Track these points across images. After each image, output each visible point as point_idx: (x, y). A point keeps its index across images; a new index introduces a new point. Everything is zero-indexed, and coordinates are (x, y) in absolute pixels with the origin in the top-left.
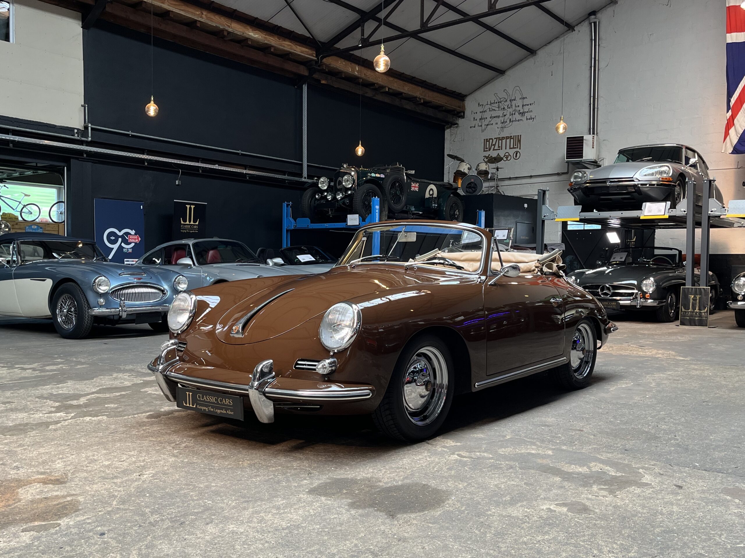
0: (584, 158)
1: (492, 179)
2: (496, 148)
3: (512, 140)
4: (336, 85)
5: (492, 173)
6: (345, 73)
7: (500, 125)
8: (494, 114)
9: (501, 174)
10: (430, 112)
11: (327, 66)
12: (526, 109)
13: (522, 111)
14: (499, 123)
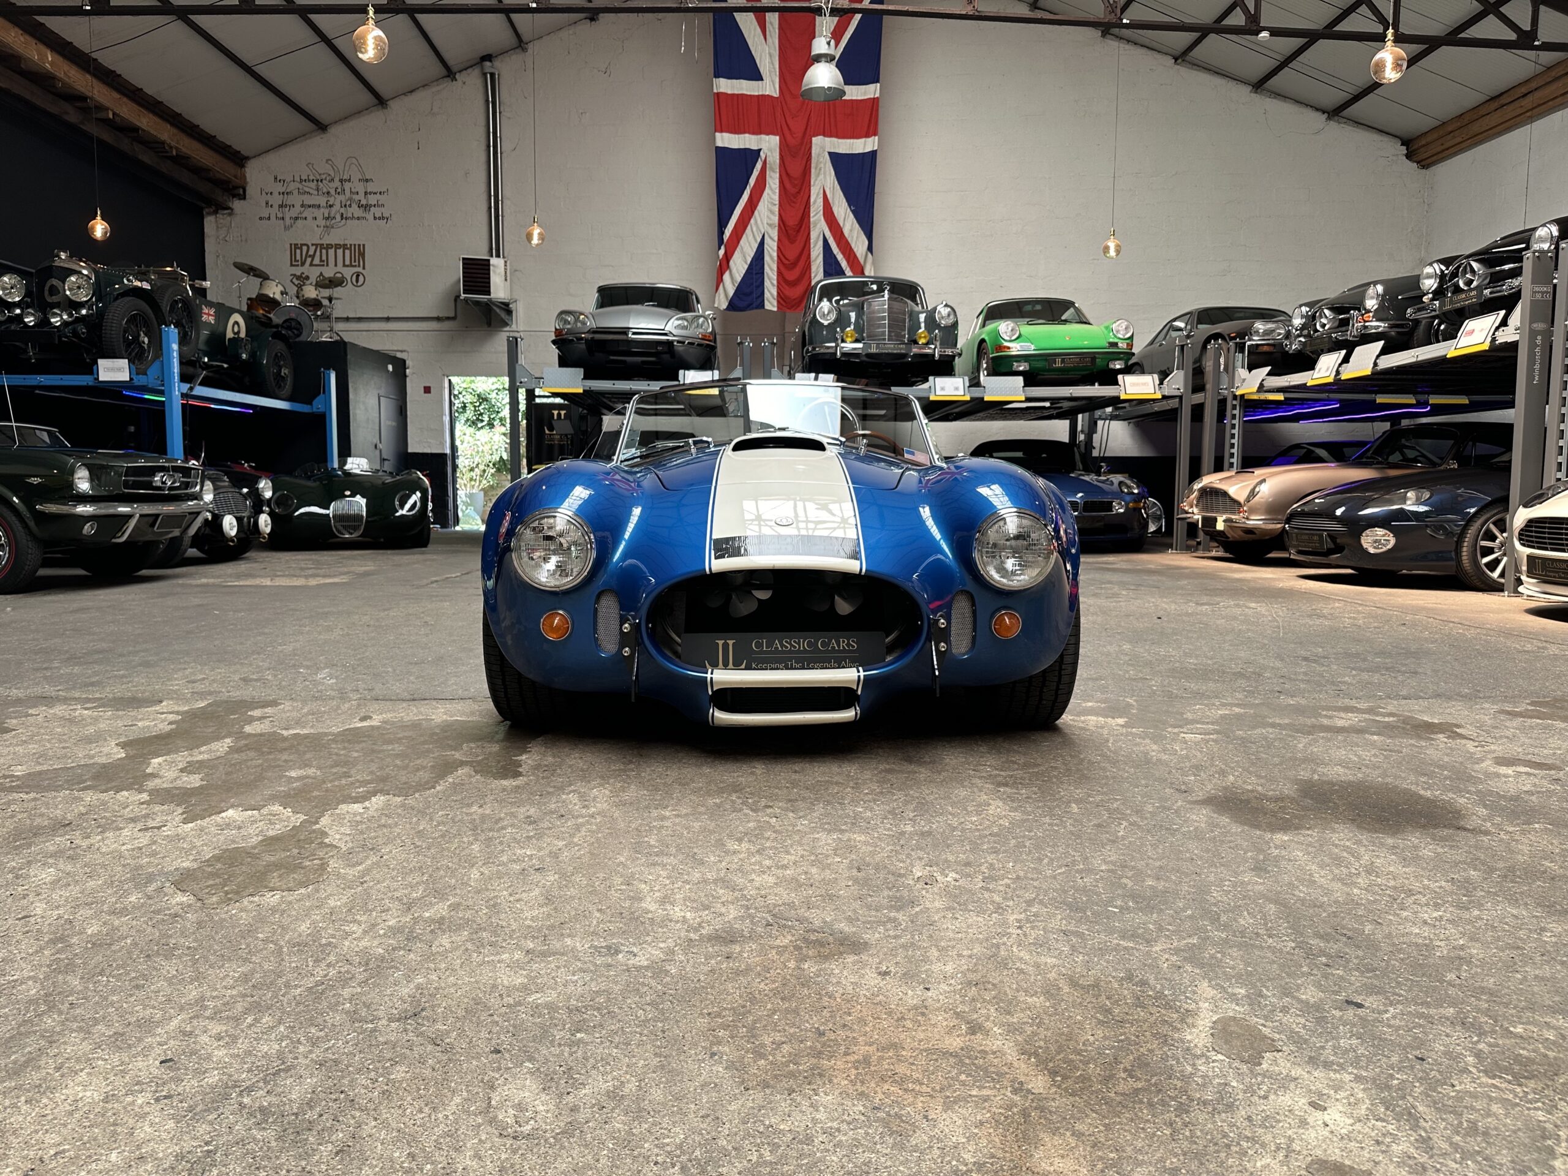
0: (492, 296)
2: (317, 261)
3: (347, 252)
7: (321, 222)
8: (309, 200)
12: (372, 199)
13: (364, 202)
14: (320, 217)
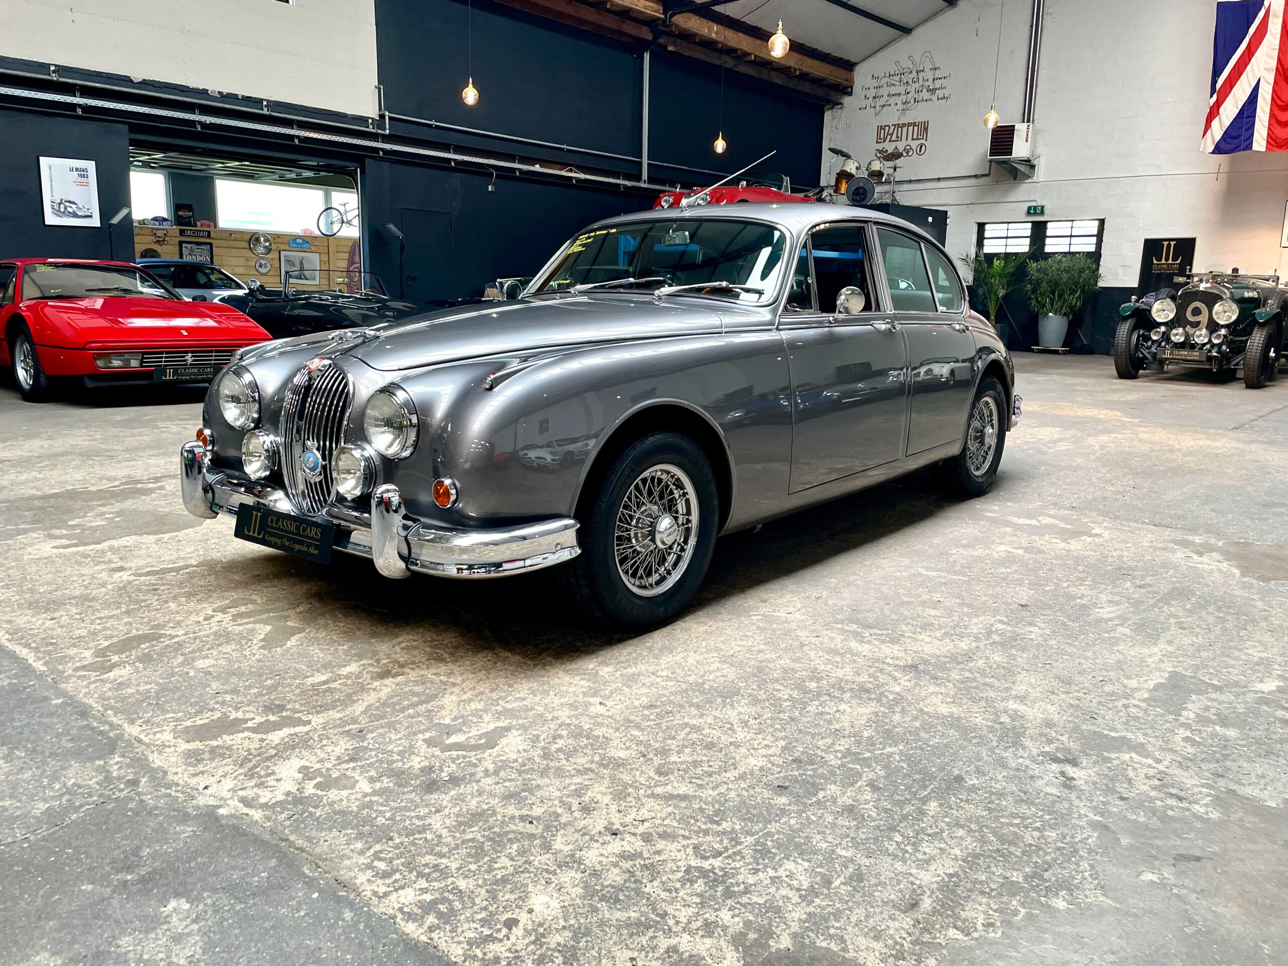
0: (1014, 155)
1: (888, 182)
2: (894, 138)
3: (916, 128)
4: (687, 53)
5: (888, 175)
6: (700, 35)
7: (900, 106)
8: (893, 90)
9: (899, 175)
10: (807, 88)
11: (677, 26)
12: (938, 84)
13: (932, 87)
14: (900, 103)
